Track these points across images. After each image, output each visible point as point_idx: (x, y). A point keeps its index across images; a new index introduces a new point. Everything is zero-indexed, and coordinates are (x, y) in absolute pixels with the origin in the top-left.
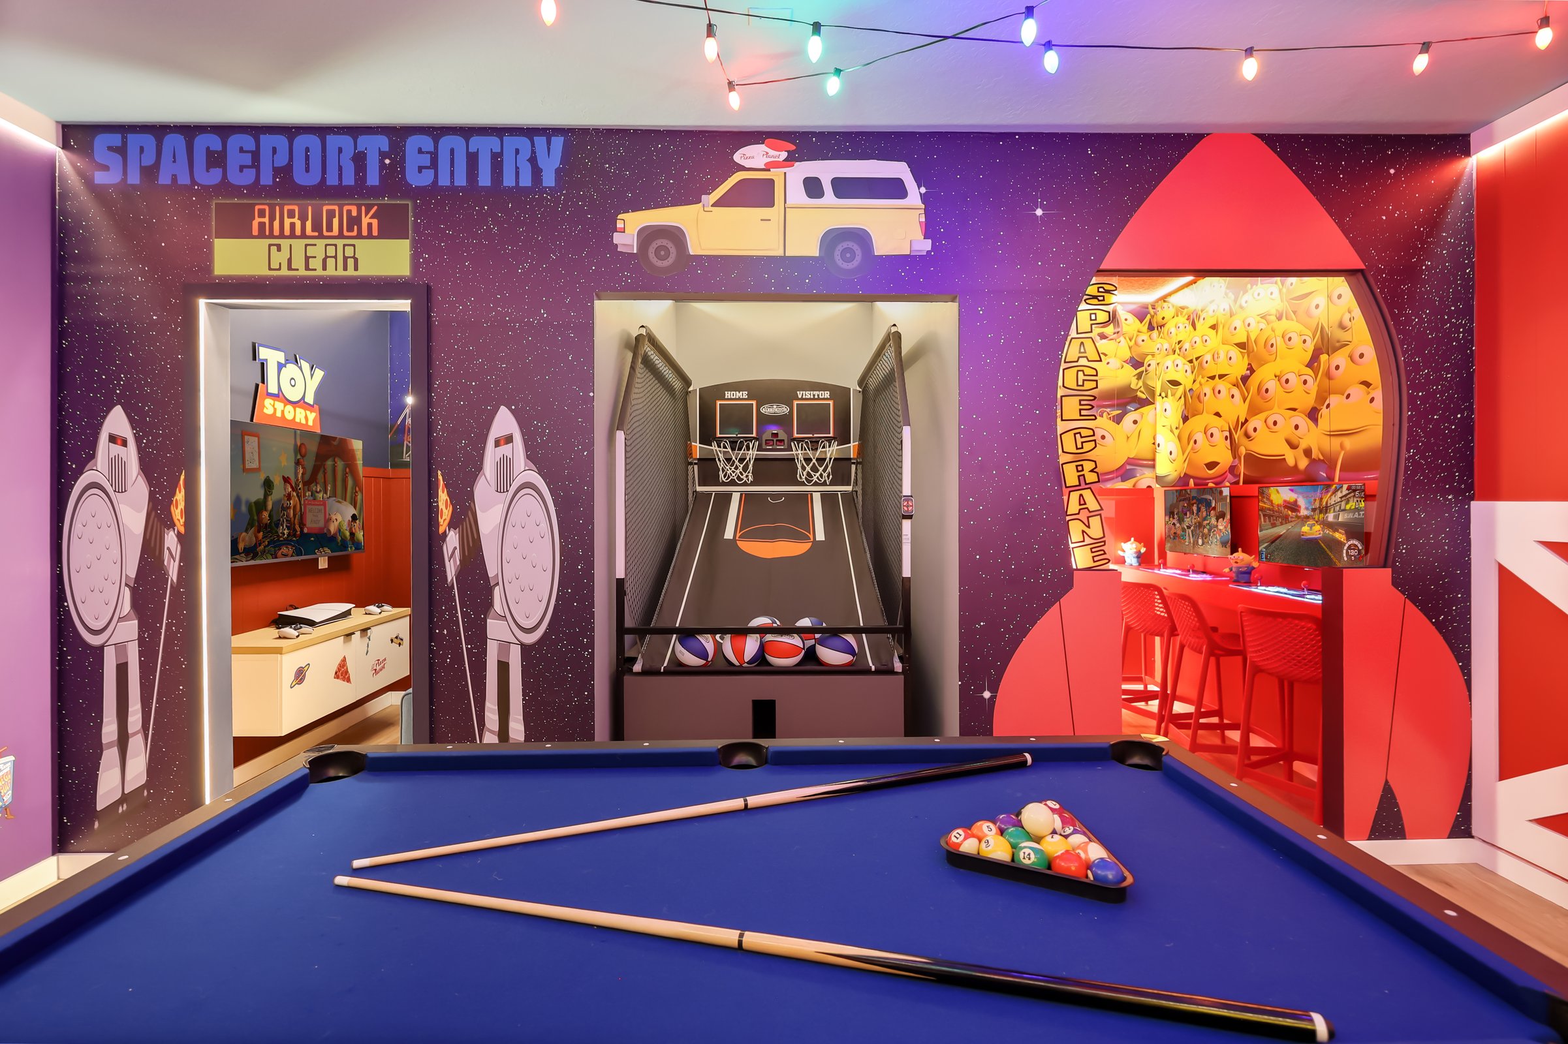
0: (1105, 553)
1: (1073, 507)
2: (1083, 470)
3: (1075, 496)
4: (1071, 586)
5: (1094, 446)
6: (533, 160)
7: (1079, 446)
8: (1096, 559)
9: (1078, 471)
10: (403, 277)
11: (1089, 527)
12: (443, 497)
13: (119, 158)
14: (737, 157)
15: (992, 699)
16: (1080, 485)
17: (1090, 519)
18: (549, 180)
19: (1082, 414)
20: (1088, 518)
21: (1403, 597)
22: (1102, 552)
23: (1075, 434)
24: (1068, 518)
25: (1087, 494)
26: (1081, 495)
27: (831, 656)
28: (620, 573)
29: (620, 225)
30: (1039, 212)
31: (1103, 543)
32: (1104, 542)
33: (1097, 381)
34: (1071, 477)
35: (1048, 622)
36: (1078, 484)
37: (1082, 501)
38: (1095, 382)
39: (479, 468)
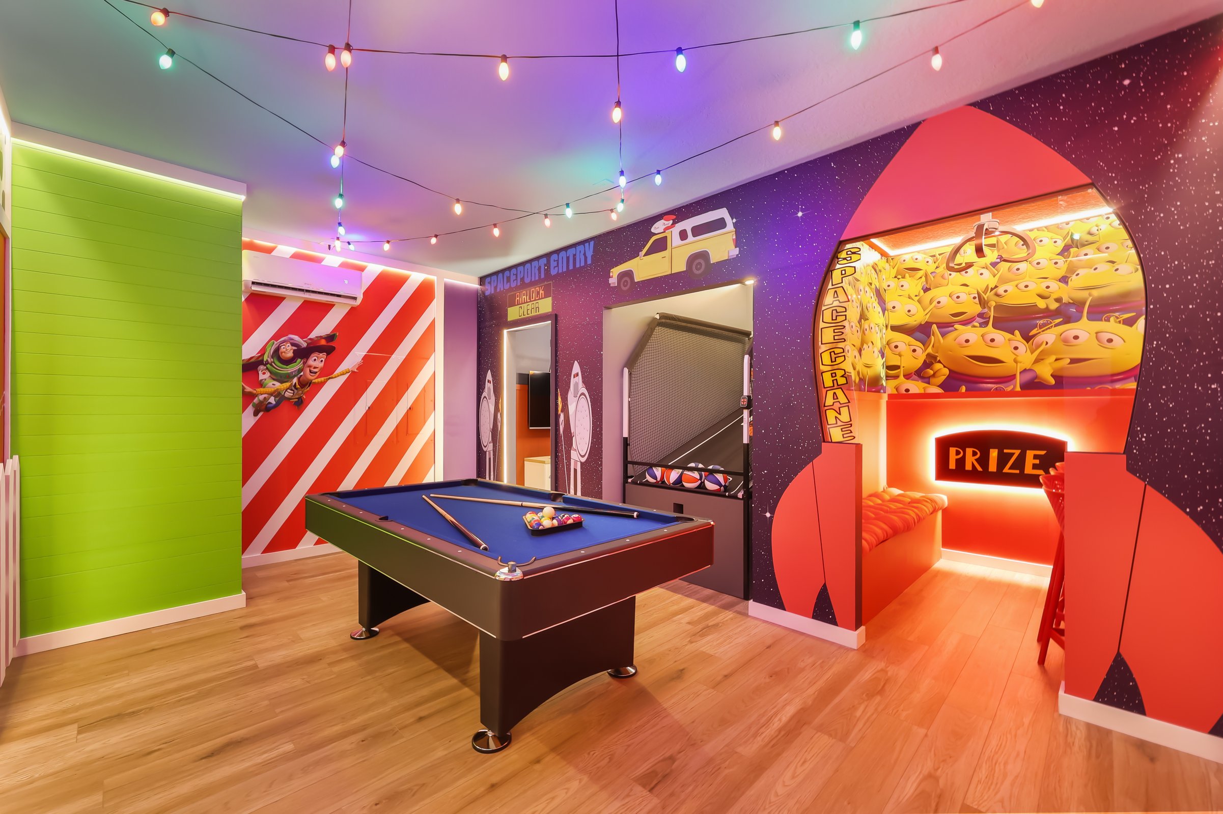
0: (851, 432)
1: (829, 401)
2: (836, 376)
3: (830, 394)
4: (820, 453)
5: (844, 359)
6: (585, 254)
7: (833, 360)
8: (845, 436)
9: (832, 377)
10: (550, 312)
11: (840, 414)
12: (560, 399)
13: (490, 285)
14: (653, 230)
15: (771, 518)
16: (834, 386)
17: (841, 409)
18: (589, 262)
19: (835, 338)
20: (839, 408)
21: (1141, 484)
22: (850, 432)
23: (830, 353)
24: (826, 408)
25: (839, 392)
26: (835, 393)
27: (710, 486)
28: (626, 435)
29: (611, 275)
30: (800, 214)
31: (850, 426)
32: (851, 424)
33: (846, 315)
34: (828, 380)
35: (805, 474)
36: (832, 385)
37: (835, 396)
38: (844, 316)
39: (569, 387)
